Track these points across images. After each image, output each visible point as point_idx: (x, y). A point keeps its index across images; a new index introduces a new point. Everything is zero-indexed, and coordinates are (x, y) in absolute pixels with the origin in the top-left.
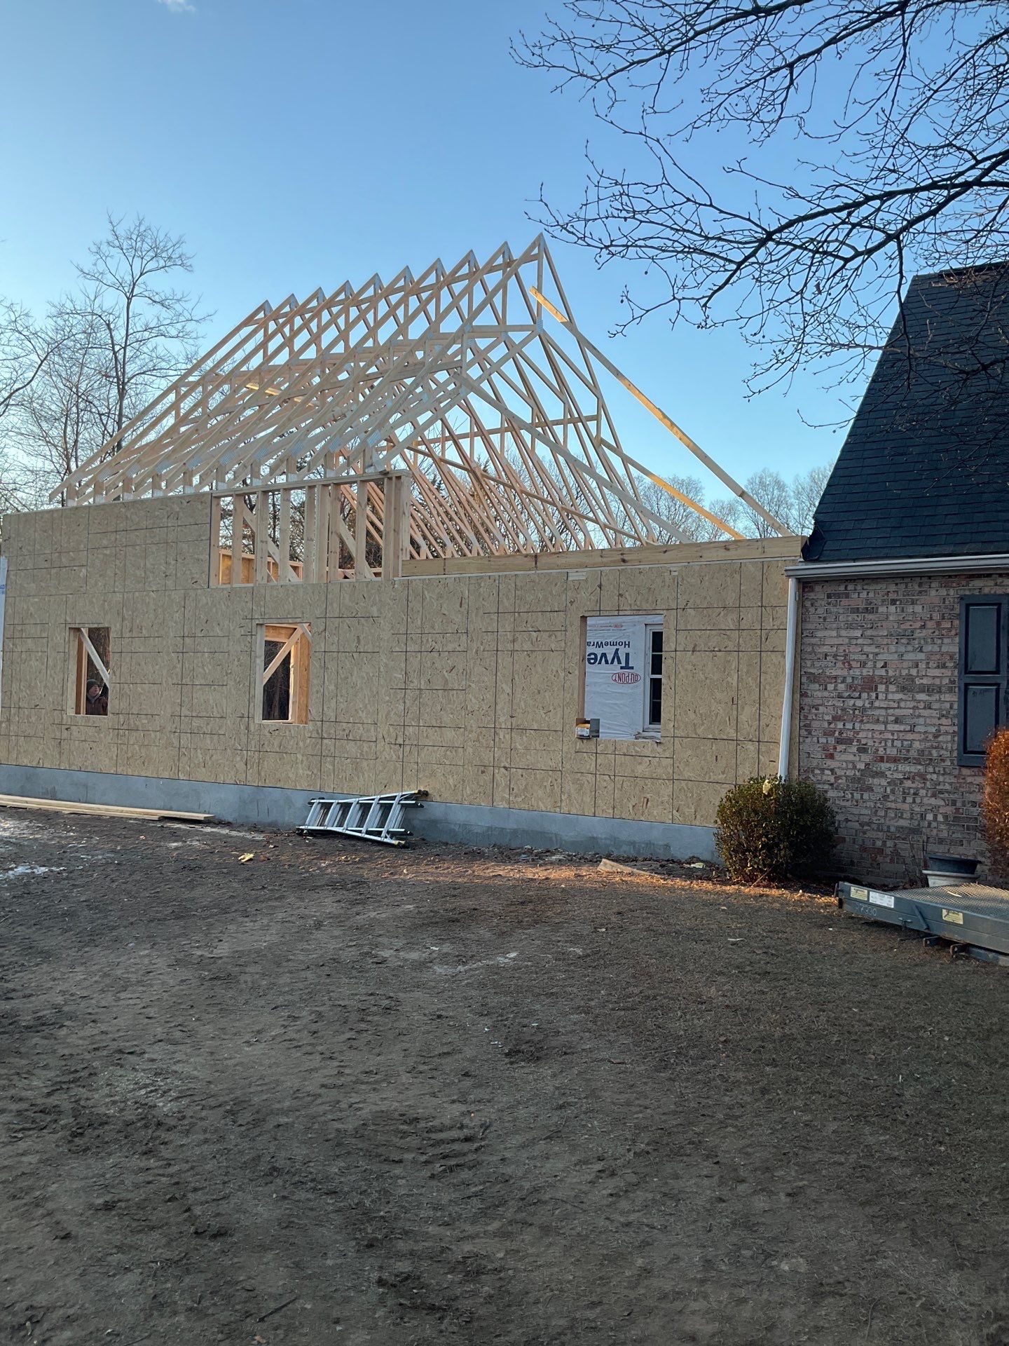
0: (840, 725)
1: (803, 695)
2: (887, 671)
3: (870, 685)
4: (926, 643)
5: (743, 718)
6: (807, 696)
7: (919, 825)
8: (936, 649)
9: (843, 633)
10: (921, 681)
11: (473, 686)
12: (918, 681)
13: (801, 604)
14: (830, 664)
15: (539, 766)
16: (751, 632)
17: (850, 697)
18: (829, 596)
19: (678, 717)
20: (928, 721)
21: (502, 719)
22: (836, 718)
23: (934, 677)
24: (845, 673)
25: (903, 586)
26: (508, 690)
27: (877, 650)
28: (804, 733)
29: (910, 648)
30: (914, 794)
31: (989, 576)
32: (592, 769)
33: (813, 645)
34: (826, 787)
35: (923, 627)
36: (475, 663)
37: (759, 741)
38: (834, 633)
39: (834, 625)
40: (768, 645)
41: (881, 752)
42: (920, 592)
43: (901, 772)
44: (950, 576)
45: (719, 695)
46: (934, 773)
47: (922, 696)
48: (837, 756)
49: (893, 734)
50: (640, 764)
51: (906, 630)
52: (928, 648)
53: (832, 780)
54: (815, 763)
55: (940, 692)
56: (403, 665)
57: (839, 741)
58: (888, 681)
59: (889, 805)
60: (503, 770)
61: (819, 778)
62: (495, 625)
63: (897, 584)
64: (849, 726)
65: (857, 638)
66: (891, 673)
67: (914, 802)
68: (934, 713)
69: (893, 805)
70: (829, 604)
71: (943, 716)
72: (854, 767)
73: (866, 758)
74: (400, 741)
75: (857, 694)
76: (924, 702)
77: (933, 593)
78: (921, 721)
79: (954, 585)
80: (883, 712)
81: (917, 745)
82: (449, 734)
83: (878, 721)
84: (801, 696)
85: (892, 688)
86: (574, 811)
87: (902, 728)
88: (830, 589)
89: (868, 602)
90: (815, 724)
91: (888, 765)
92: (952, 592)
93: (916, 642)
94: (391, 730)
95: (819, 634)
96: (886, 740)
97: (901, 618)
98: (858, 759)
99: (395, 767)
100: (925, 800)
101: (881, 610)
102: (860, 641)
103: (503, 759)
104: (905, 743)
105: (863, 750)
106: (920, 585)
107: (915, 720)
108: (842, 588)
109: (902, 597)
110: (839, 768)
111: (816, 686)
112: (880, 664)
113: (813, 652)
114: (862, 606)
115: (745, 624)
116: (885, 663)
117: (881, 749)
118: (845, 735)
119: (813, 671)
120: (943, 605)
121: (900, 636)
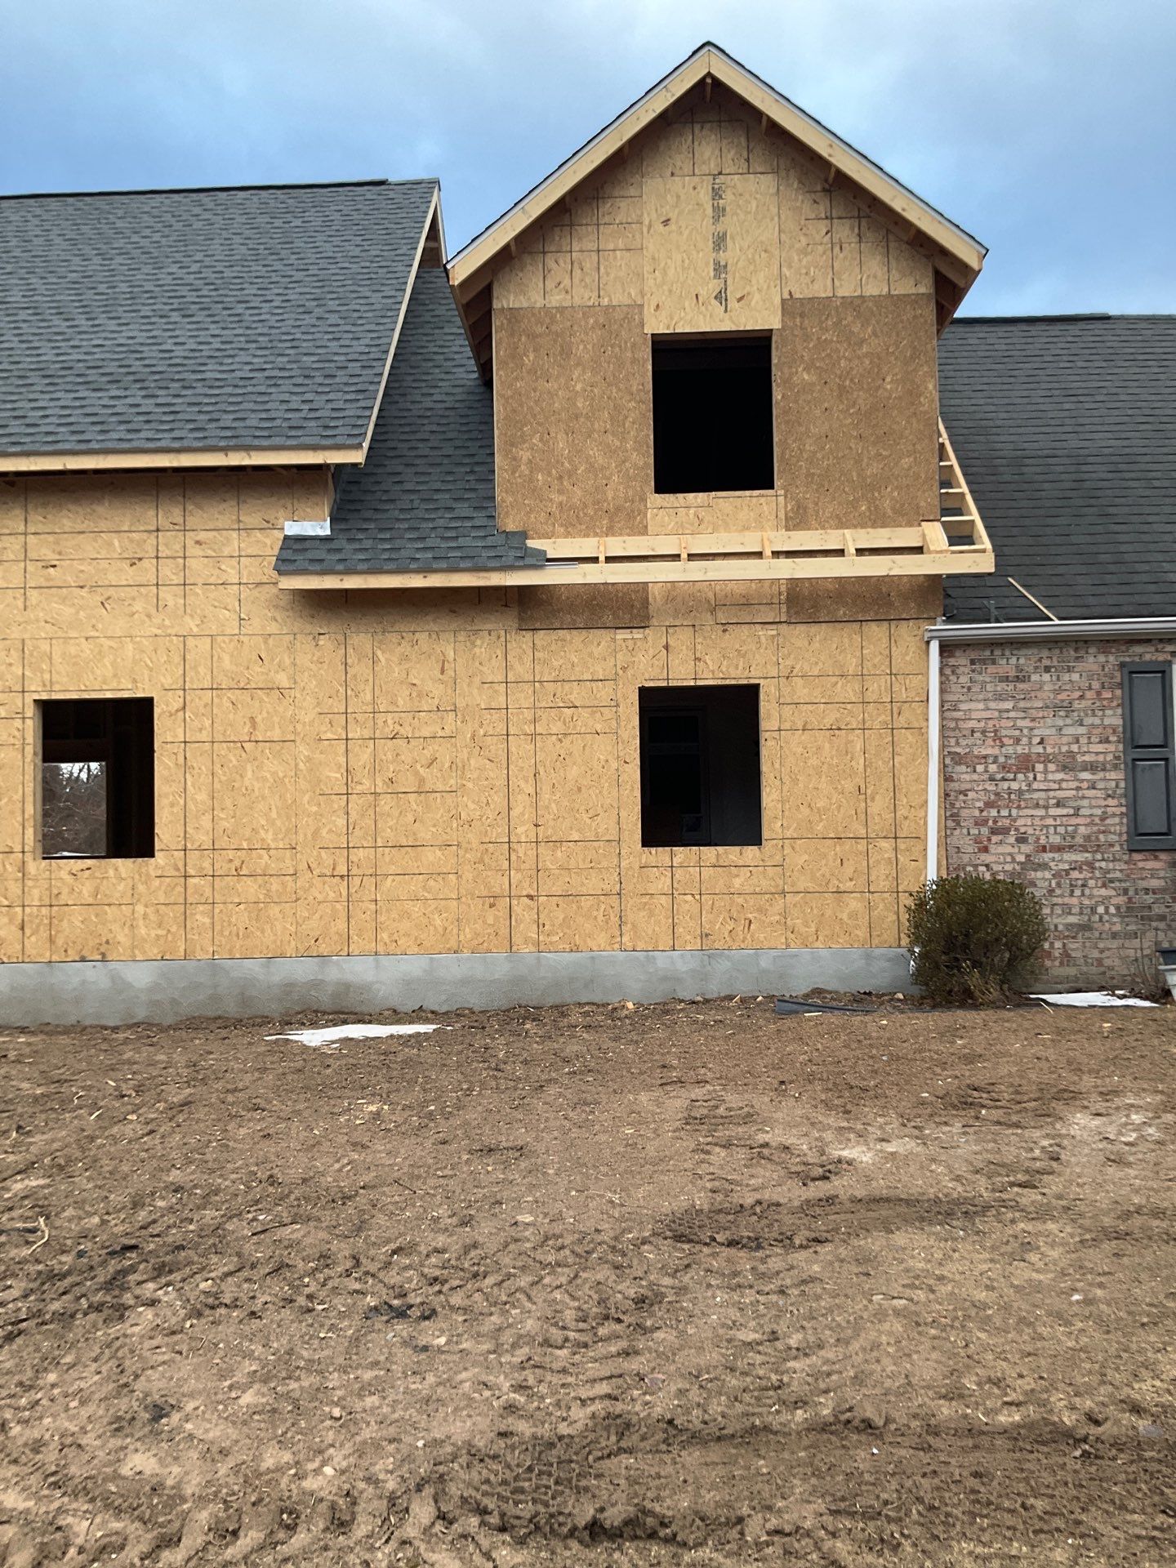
0: (994, 813)
2: (1045, 748)
3: (1025, 764)
4: (1087, 715)
5: (874, 811)
6: (953, 781)
7: (1089, 920)
8: (1097, 721)
9: (992, 705)
10: (1084, 758)
11: (469, 785)
12: (1080, 759)
13: (940, 671)
14: (978, 742)
15: (584, 891)
16: (879, 706)
17: (1004, 779)
18: (973, 662)
19: (787, 813)
20: (1094, 802)
21: (521, 830)
22: (989, 805)
23: (1097, 753)
24: (996, 751)
25: (1057, 651)
26: (530, 789)
27: (1031, 725)
28: (950, 824)
29: (1068, 721)
30: (1083, 885)
32: (667, 888)
33: (957, 720)
35: (1082, 697)
36: (470, 753)
37: (896, 838)
38: (981, 706)
39: (981, 697)
40: (901, 721)
41: (1043, 841)
42: (1077, 658)
43: (1066, 862)
44: (1108, 641)
45: (841, 784)
46: (1103, 860)
47: (1085, 775)
48: (992, 849)
49: (1055, 820)
50: (737, 876)
51: (1063, 701)
52: (1088, 721)
54: (966, 859)
55: (1104, 770)
56: (341, 759)
57: (994, 832)
58: (1046, 759)
59: (1055, 900)
60: (525, 900)
62: (503, 699)
64: (1004, 813)
65: (1008, 711)
66: (1049, 750)
67: (1083, 894)
68: (1099, 794)
69: (1060, 901)
70: (973, 671)
71: (1109, 796)
72: (1014, 860)
73: (1026, 849)
74: (342, 871)
75: (1011, 776)
76: (1088, 781)
77: (1091, 659)
78: (1085, 803)
79: (1113, 650)
80: (1042, 795)
81: (1082, 830)
83: (1037, 806)
84: (946, 779)
85: (1052, 767)
86: (642, 946)
87: (1064, 811)
88: (974, 655)
89: (1019, 668)
90: (964, 813)
91: (1051, 855)
92: (1111, 658)
93: (1076, 714)
94: (323, 855)
95: (963, 706)
96: (1047, 826)
98: (1016, 850)
100: (1095, 892)
101: (1034, 677)
102: (1012, 714)
103: (525, 885)
104: (1070, 828)
105: (1022, 840)
106: (1076, 650)
107: (1079, 802)
108: (988, 653)
109: (1056, 664)
110: (995, 862)
111: (963, 768)
112: (1036, 740)
113: (957, 728)
114: (1013, 673)
115: (871, 696)
116: (1042, 739)
117: (1043, 837)
118: (1000, 824)
119: (958, 750)
120: (1102, 673)
121: (1057, 708)
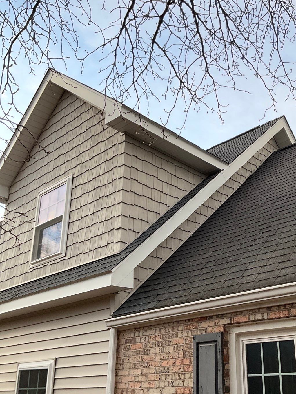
4: (176, 378)
8: (181, 383)
9: (132, 372)
18: (126, 342)
25: (163, 331)
27: (149, 386)
29: (166, 383)
31: (211, 317)
35: (174, 364)
38: (127, 373)
39: (128, 366)
42: (173, 335)
44: (189, 320)
63: (160, 330)
65: (138, 376)
70: (125, 348)
77: (180, 335)
79: (191, 327)
88: (126, 337)
92: (190, 333)
93: (170, 378)
97: (162, 357)
101: (152, 351)
106: (173, 329)
108: (133, 335)
109: (163, 340)
114: (142, 349)
120: (185, 345)
121: (161, 373)
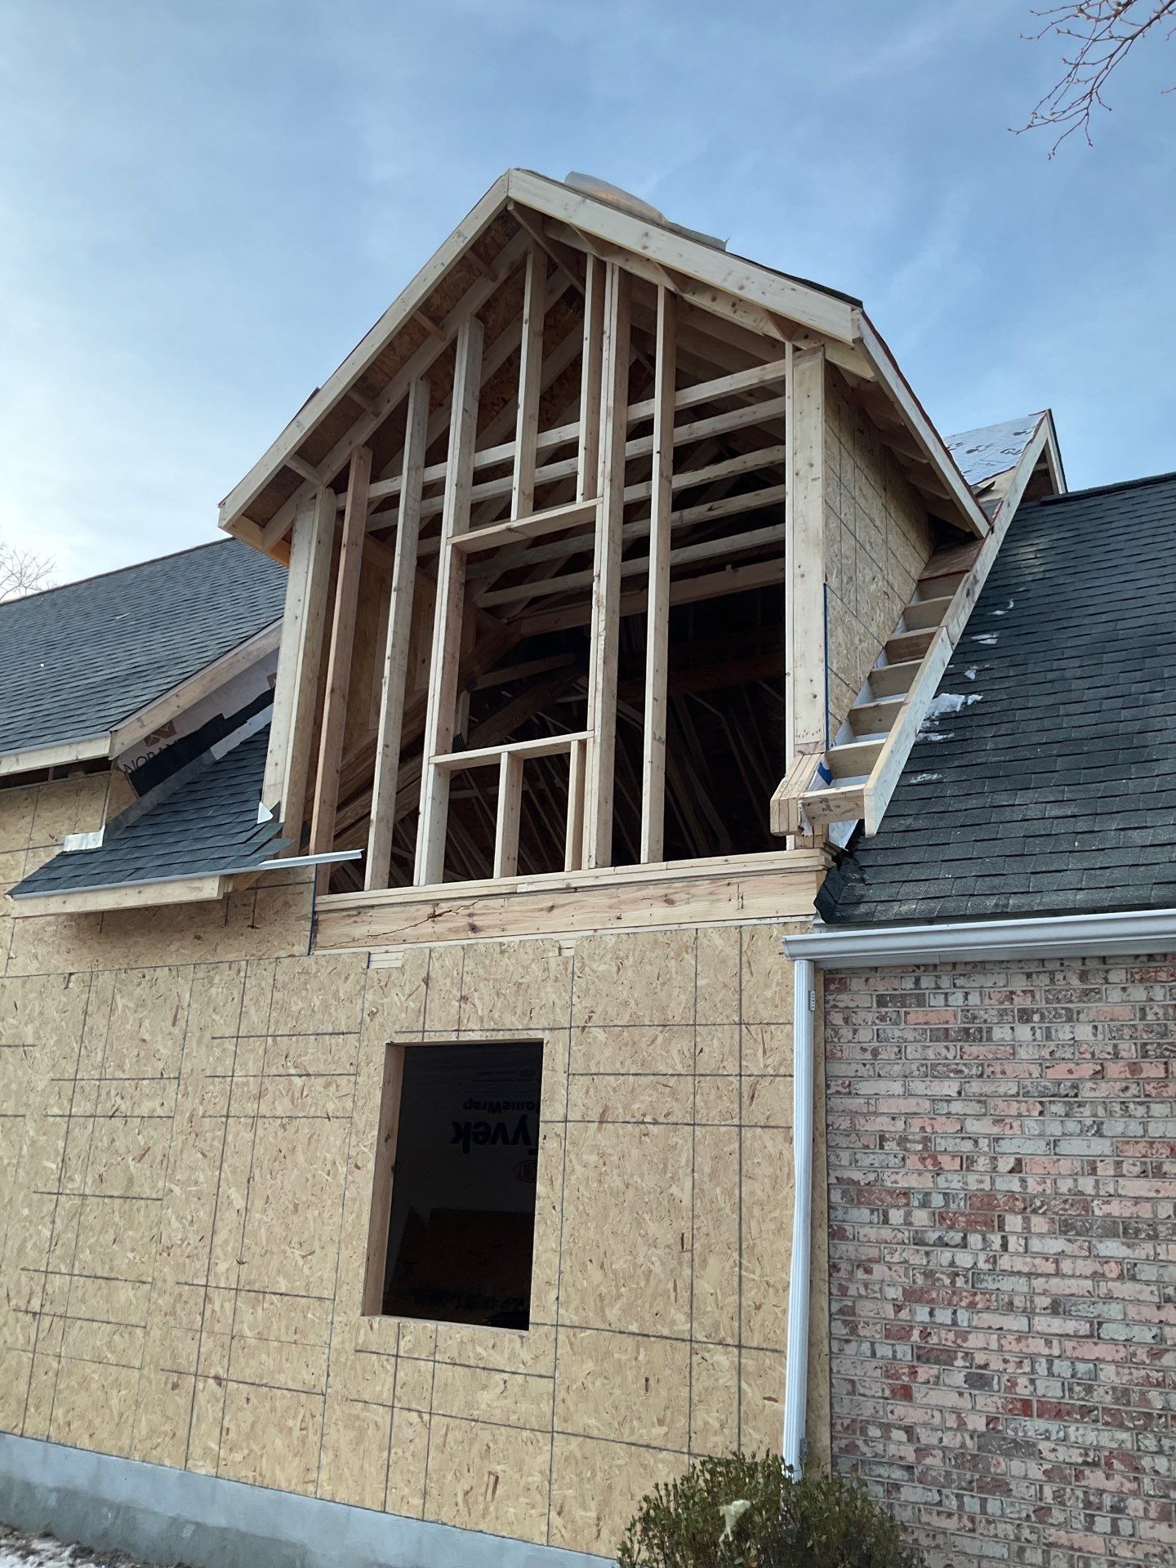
0: (922, 1314)
1: (836, 1234)
2: (1023, 1181)
3: (986, 1214)
4: (1111, 1114)
5: (704, 1286)
6: (844, 1238)
8: (1135, 1129)
9: (918, 1087)
10: (1107, 1209)
11: (177, 1190)
12: (1099, 1209)
13: (821, 1014)
14: (893, 1161)
15: (282, 1379)
16: (719, 1081)
17: (942, 1243)
18: (882, 1001)
19: (566, 1277)
20: (1132, 1311)
21: (222, 1267)
22: (913, 1295)
23: (1137, 1200)
24: (926, 1182)
25: (1044, 980)
26: (239, 1203)
27: (996, 1130)
28: (840, 1330)
29: (1072, 1126)
30: (1115, 1509)
32: (386, 1396)
33: (853, 1114)
34: (898, 1474)
35: (1099, 1074)
36: (185, 1142)
37: (740, 1347)
38: (897, 1088)
39: (897, 1069)
40: (756, 1113)
41: (1023, 1389)
42: (1086, 993)
43: (1076, 1445)
44: (1151, 957)
45: (653, 1228)
46: (1160, 1452)
47: (1112, 1248)
48: (918, 1393)
49: (1049, 1343)
50: (485, 1387)
51: (1058, 1082)
52: (1115, 1127)
53: (911, 1456)
54: (867, 1412)
55: (1154, 1237)
56: (61, 1144)
57: (923, 1355)
58: (1028, 1209)
59: (1054, 1535)
60: (211, 1382)
61: (880, 1448)
62: (229, 1061)
63: (1029, 976)
64: (943, 1316)
65: (948, 1100)
66: (1033, 1187)
67: (1115, 1531)
68: (1147, 1293)
69: (1061, 1537)
70: (882, 1019)
71: (1168, 1300)
72: (962, 1425)
73: (989, 1402)
74: (35, 1305)
75: (957, 1237)
76: (1118, 1260)
77: (1115, 995)
78: (1114, 1310)
80: (1021, 1285)
81: (1108, 1373)
82: (125, 1294)
83: (1010, 1307)
84: (832, 1235)
85: (1039, 1224)
86: (342, 1495)
87: (1070, 1326)
88: (882, 987)
89: (968, 1014)
90: (866, 1309)
91: (1042, 1424)
92: (1159, 993)
93: (1087, 1111)
94: (24, 1279)
95: (866, 1088)
96: (1033, 1358)
97: (1045, 1053)
98: (967, 1403)
99: (20, 1362)
100: (1144, 1528)
101: (997, 1033)
102: (957, 1107)
103: (215, 1358)
104: (1082, 1368)
105: (978, 1380)
106: (1083, 976)
107: (1101, 1308)
108: (909, 984)
109: (1043, 1005)
110: (925, 1425)
111: (864, 1214)
112: (1006, 1164)
113: (853, 1130)
114: (955, 1025)
115: (707, 1063)
116: (1019, 1162)
117: (1023, 1381)
118: (934, 1340)
119: (856, 1175)
120: (1141, 1025)
121: (1047, 1097)
